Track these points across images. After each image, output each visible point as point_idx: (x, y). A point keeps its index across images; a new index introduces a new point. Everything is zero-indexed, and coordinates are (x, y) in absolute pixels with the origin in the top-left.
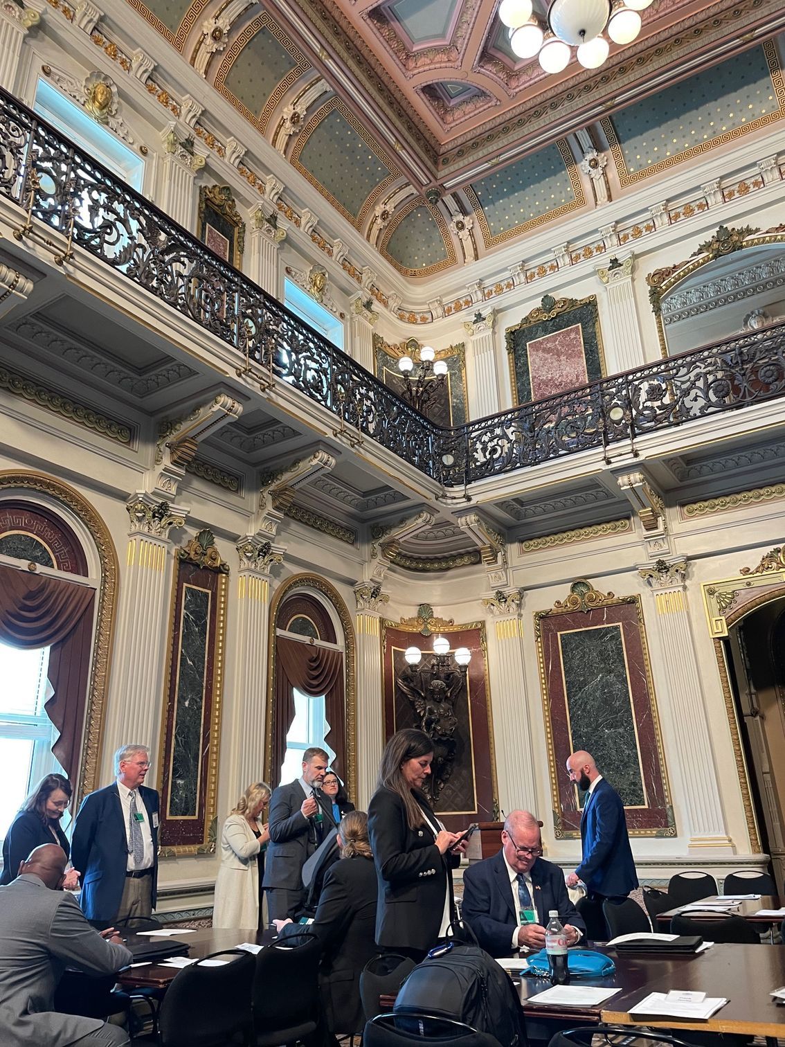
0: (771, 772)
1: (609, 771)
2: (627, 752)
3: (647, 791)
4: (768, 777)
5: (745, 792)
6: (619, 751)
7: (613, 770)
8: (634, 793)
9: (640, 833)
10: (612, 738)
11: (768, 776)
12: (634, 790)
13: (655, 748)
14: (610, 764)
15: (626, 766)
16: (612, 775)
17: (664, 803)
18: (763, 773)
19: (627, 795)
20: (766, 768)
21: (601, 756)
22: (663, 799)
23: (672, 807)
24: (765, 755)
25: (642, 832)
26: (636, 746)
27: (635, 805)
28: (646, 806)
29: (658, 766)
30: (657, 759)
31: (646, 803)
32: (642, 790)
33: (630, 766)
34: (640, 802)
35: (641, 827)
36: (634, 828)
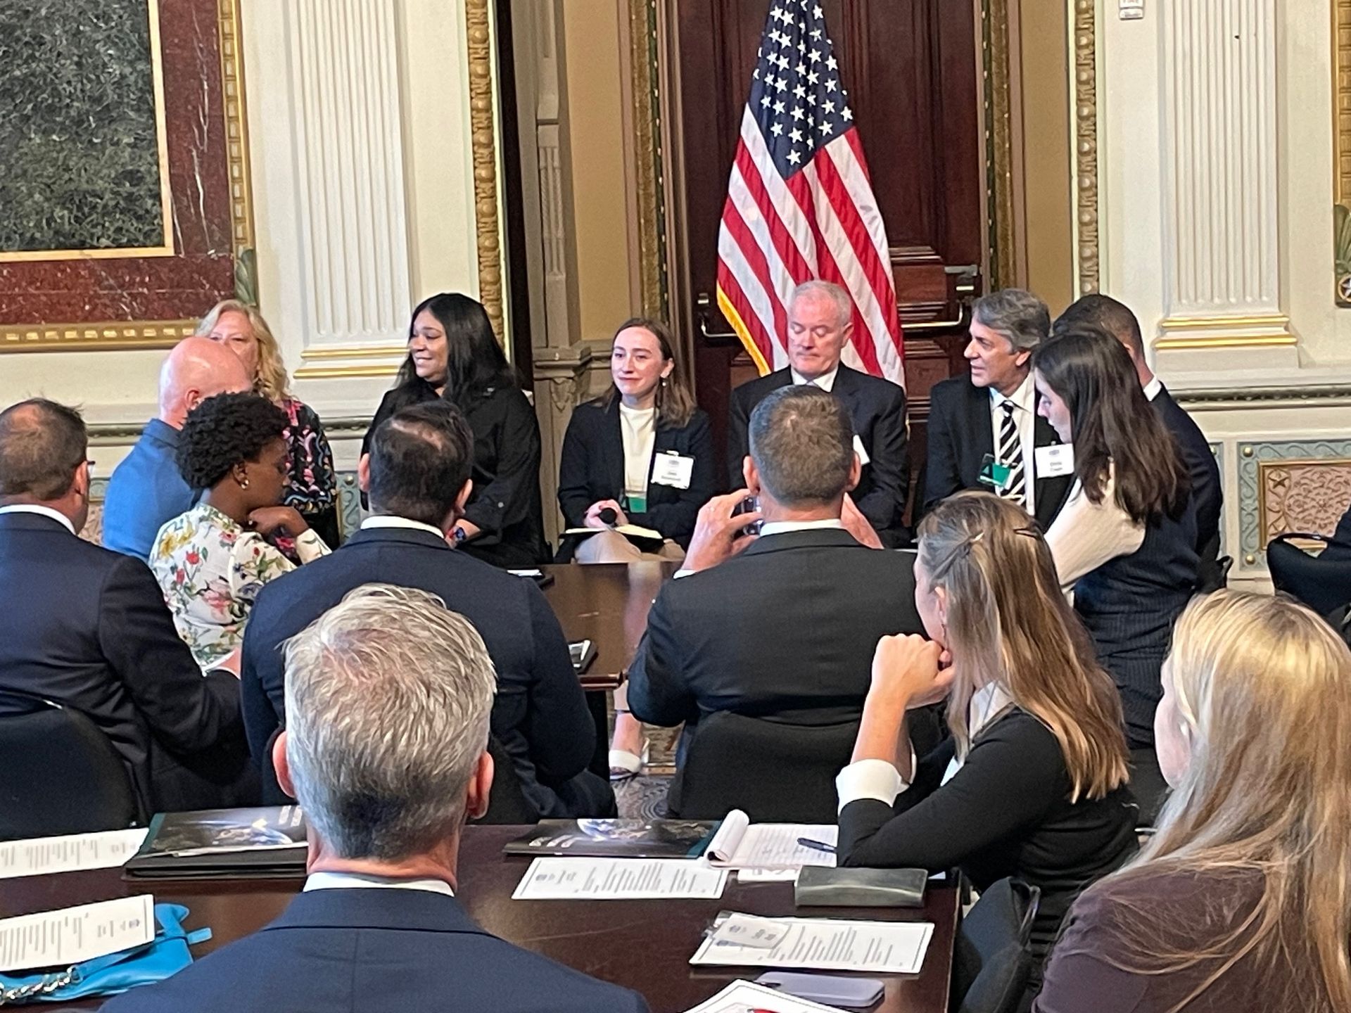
0: (562, 121)
1: (47, 133)
2: (115, 69)
3: (176, 199)
4: (550, 135)
5: (485, 208)
6: (87, 64)
7: (64, 129)
8: (130, 206)
9: (140, 336)
10: (66, 18)
11: (553, 130)
12: (130, 198)
13: (215, 59)
14: (51, 109)
15: (107, 116)
16: (60, 147)
17: (226, 239)
18: (538, 123)
19: (106, 212)
20: (550, 109)
21: (24, 81)
22: (226, 229)
23: (252, 254)
24: (551, 64)
25: (149, 333)
26: (148, 50)
27: (129, 245)
28: (168, 251)
29: (218, 122)
30: (217, 96)
31: (169, 239)
32: (157, 197)
33: (123, 118)
34: (147, 235)
35: (147, 315)
36: (121, 317)
